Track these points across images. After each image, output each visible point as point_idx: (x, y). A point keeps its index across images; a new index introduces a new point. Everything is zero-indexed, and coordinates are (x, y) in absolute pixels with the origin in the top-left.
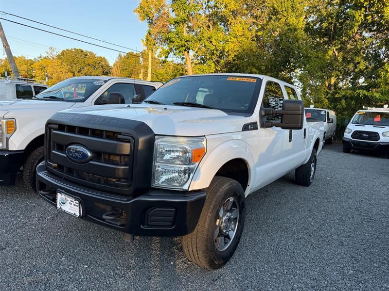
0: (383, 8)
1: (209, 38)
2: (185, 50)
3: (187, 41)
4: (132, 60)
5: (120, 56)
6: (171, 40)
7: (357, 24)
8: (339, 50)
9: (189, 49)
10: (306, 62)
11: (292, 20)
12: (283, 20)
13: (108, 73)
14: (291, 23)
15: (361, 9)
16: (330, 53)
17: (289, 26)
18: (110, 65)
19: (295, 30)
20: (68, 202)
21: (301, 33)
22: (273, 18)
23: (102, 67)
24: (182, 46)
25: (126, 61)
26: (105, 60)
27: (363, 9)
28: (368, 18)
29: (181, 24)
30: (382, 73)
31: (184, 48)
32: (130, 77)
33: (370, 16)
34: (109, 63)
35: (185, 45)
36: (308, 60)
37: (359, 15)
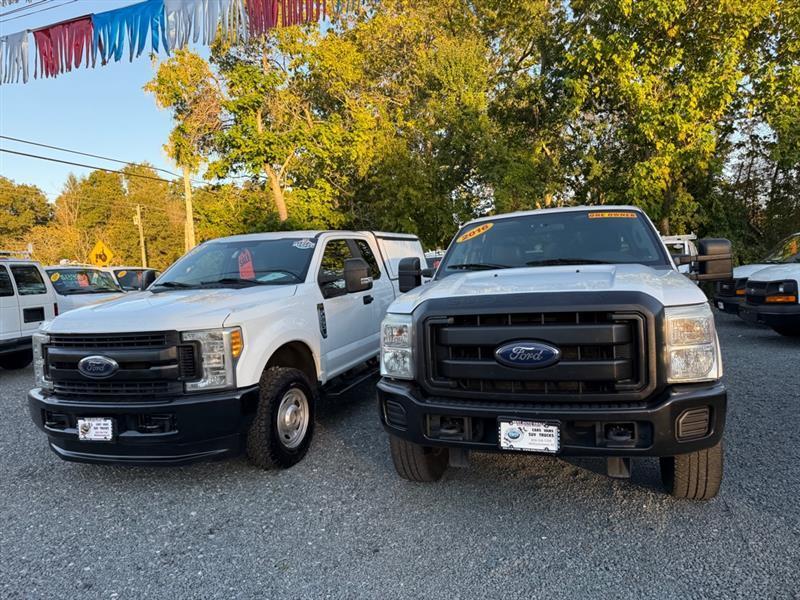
0: (616, 75)
1: (315, 137)
2: (266, 162)
3: (271, 143)
4: (104, 188)
5: (72, 180)
6: (234, 143)
7: (580, 101)
8: (552, 146)
9: (274, 158)
10: (503, 170)
11: (469, 98)
12: (453, 97)
13: (46, 220)
14: (467, 103)
15: (582, 78)
16: (538, 151)
17: (466, 107)
18: (49, 202)
19: (477, 115)
20: (526, 434)
21: (485, 120)
22: (434, 96)
23: (32, 208)
24: (259, 154)
25: (92, 191)
26: (37, 192)
27: (586, 77)
28: (594, 91)
29: (252, 112)
30: (634, 180)
31: (264, 158)
32: (104, 223)
33: (598, 89)
34: (47, 197)
35: (265, 152)
36: (505, 168)
37: (581, 87)
